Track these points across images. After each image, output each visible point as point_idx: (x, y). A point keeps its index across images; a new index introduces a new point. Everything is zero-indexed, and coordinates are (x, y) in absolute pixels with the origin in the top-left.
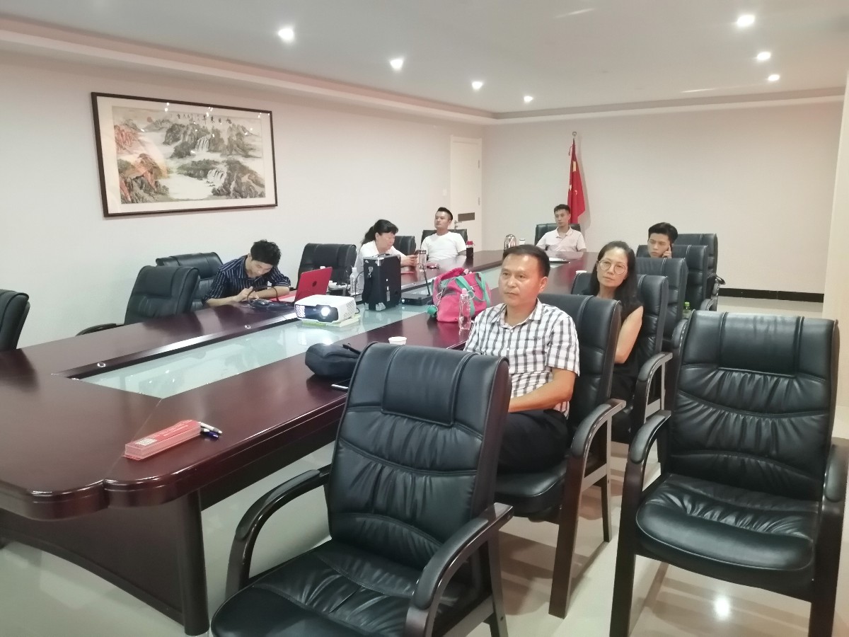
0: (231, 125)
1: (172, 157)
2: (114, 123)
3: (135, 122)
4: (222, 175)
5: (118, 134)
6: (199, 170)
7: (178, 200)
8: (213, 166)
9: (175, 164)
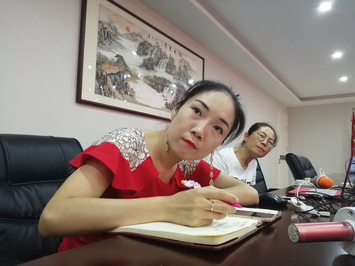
0: (181, 58)
1: (140, 66)
2: (99, 18)
3: (117, 26)
4: (173, 93)
5: (101, 30)
6: (158, 84)
8: (168, 84)
9: (141, 73)
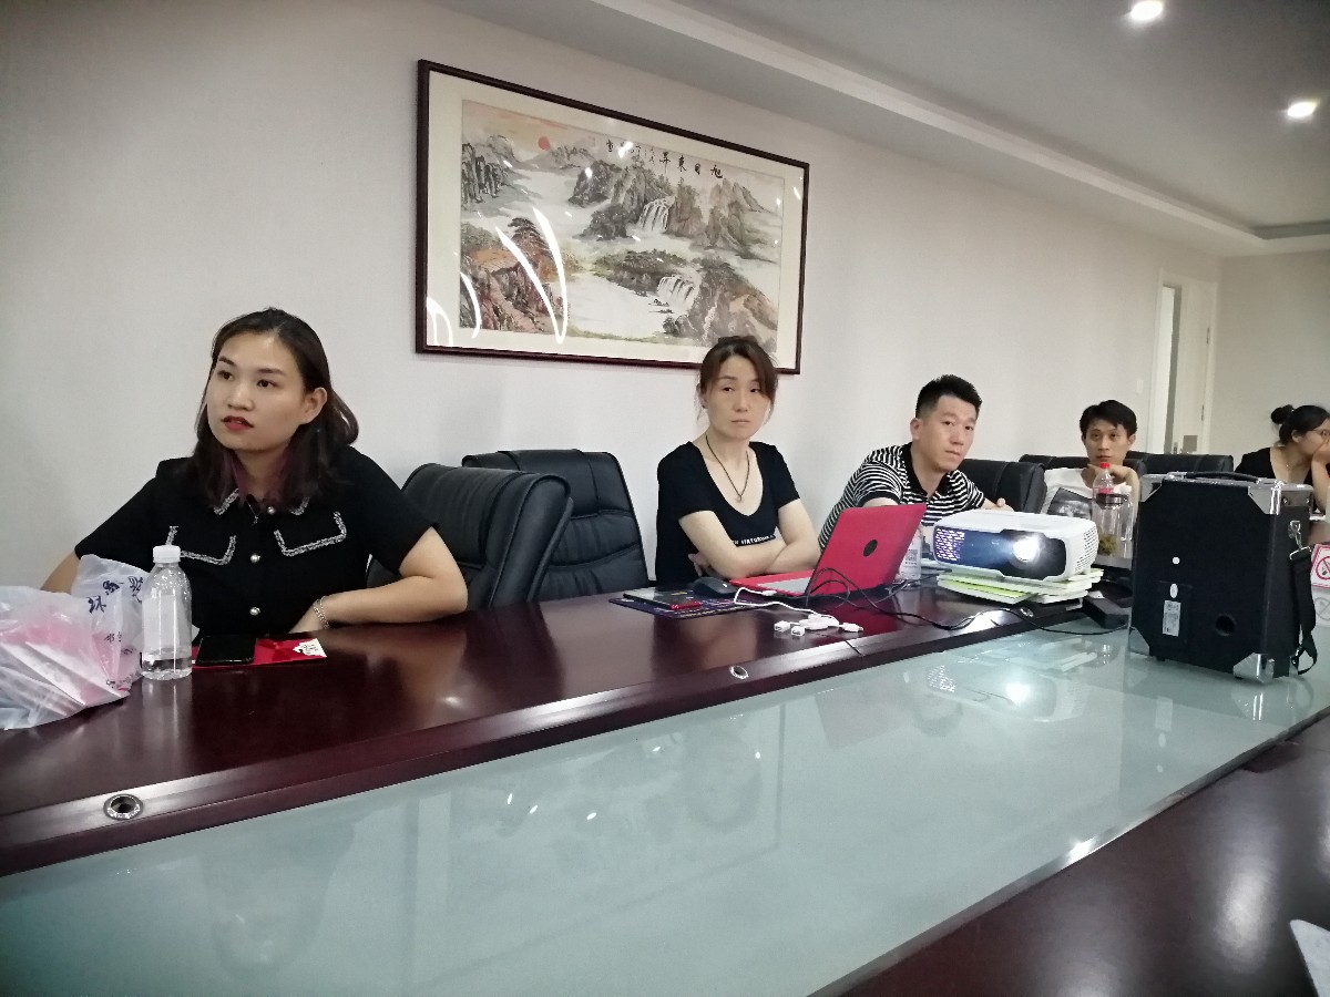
0: (720, 181)
1: (583, 235)
2: (463, 137)
3: (511, 143)
4: (690, 289)
5: (468, 165)
6: (641, 273)
7: (587, 335)
8: (672, 267)
9: (588, 252)
